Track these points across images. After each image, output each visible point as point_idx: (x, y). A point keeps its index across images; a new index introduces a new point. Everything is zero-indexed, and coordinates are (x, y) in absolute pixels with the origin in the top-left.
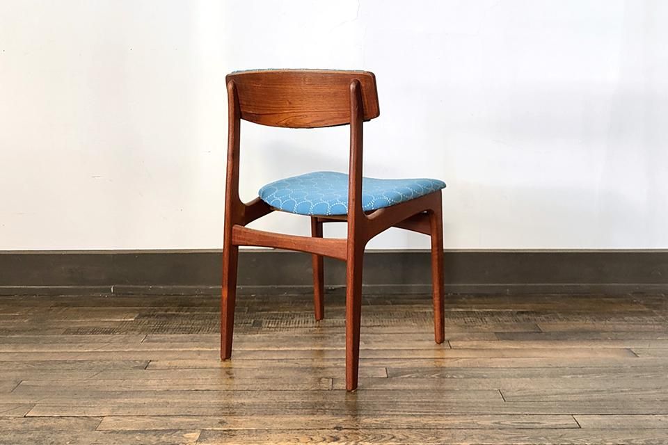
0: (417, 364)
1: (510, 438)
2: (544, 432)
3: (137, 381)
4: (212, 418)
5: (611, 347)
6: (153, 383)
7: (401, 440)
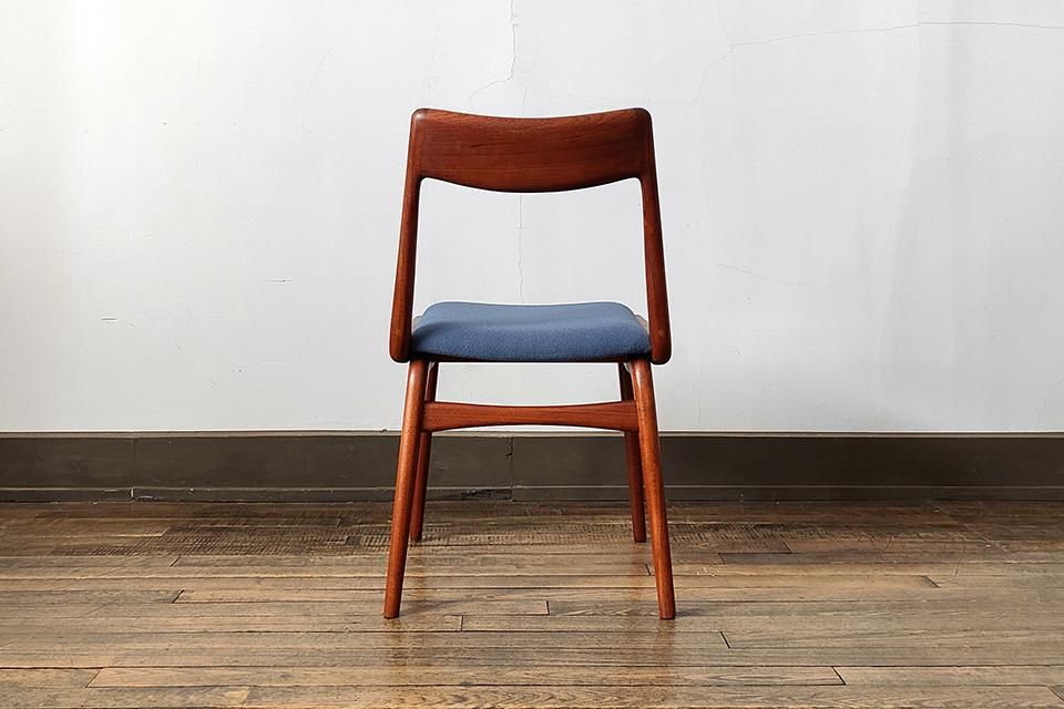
0: (596, 596)
1: (734, 698)
2: (787, 690)
3: (159, 619)
4: (270, 669)
5: (898, 573)
6: (182, 621)
7: (564, 701)
